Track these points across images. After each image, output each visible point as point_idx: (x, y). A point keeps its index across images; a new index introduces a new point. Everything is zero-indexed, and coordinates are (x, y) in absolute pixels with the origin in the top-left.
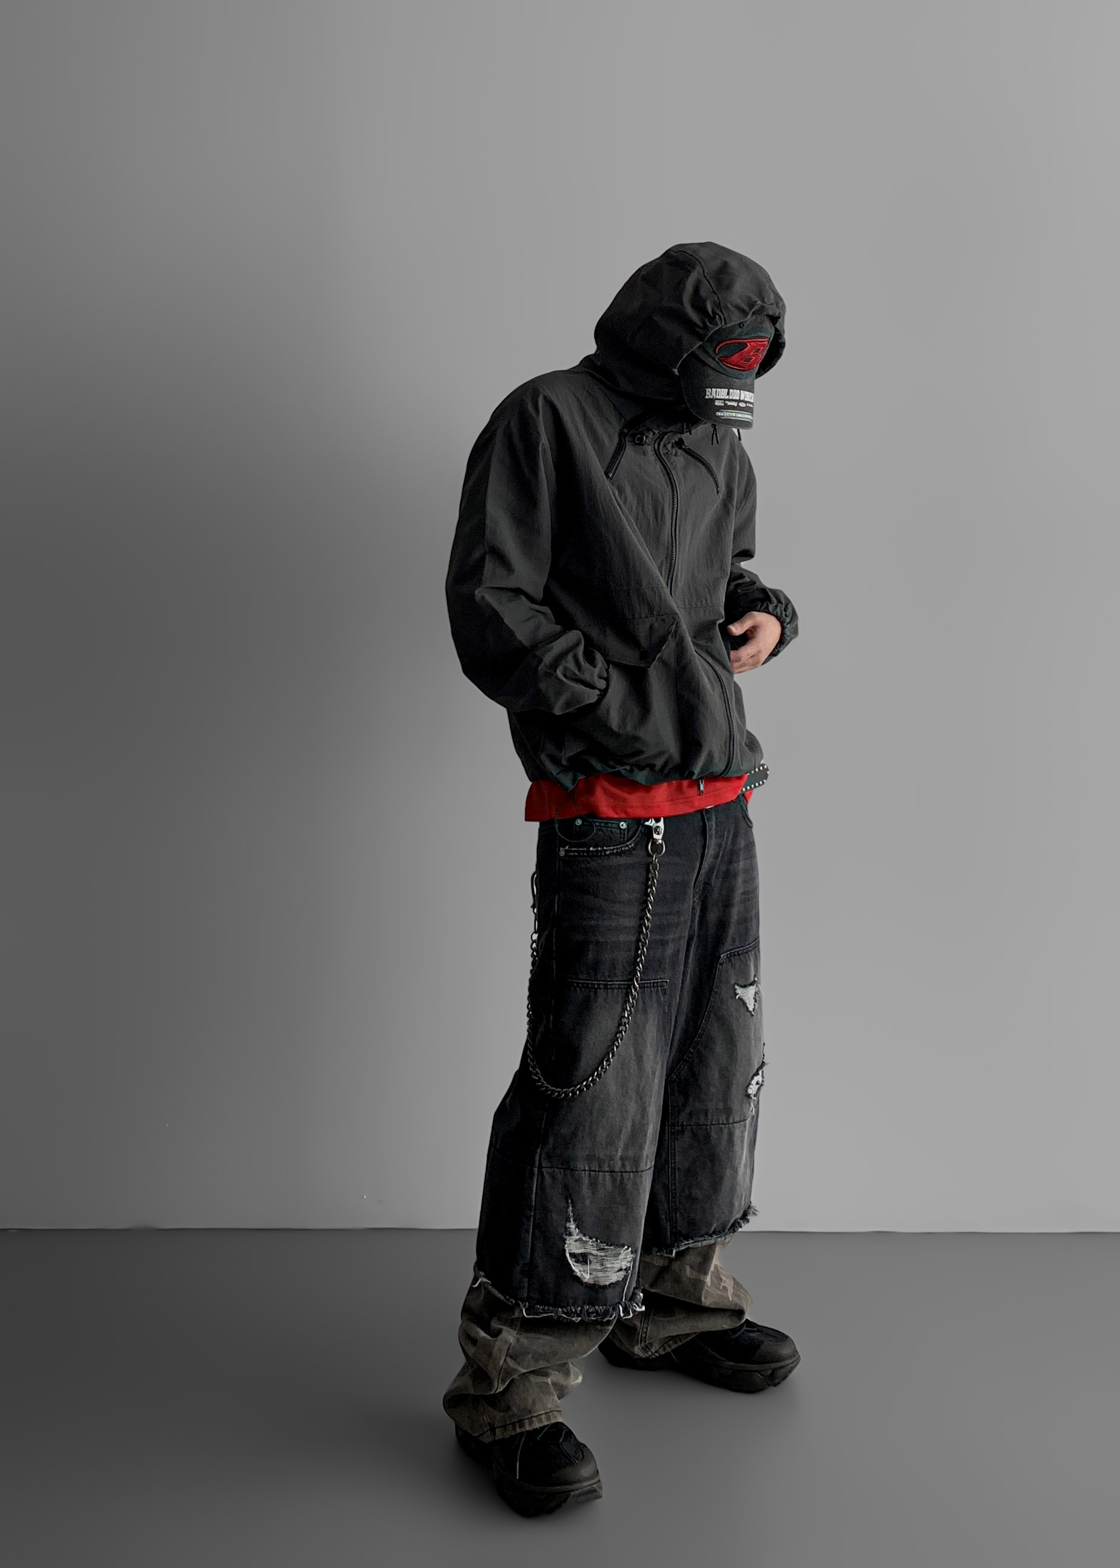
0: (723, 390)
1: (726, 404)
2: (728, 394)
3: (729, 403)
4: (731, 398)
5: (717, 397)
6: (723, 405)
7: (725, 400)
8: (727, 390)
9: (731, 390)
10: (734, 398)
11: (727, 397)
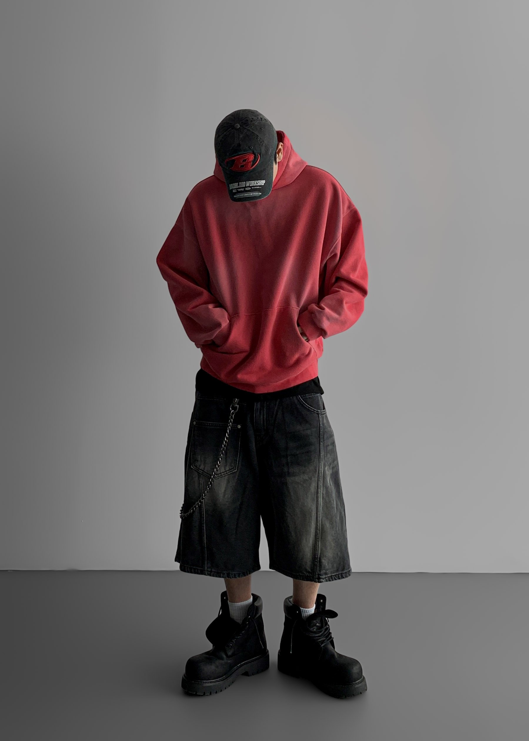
0: (236, 184)
1: (237, 191)
2: (239, 185)
3: (239, 190)
4: (240, 187)
5: (234, 188)
6: (236, 191)
7: (237, 189)
8: (238, 183)
9: (240, 183)
10: (242, 187)
11: (238, 187)
